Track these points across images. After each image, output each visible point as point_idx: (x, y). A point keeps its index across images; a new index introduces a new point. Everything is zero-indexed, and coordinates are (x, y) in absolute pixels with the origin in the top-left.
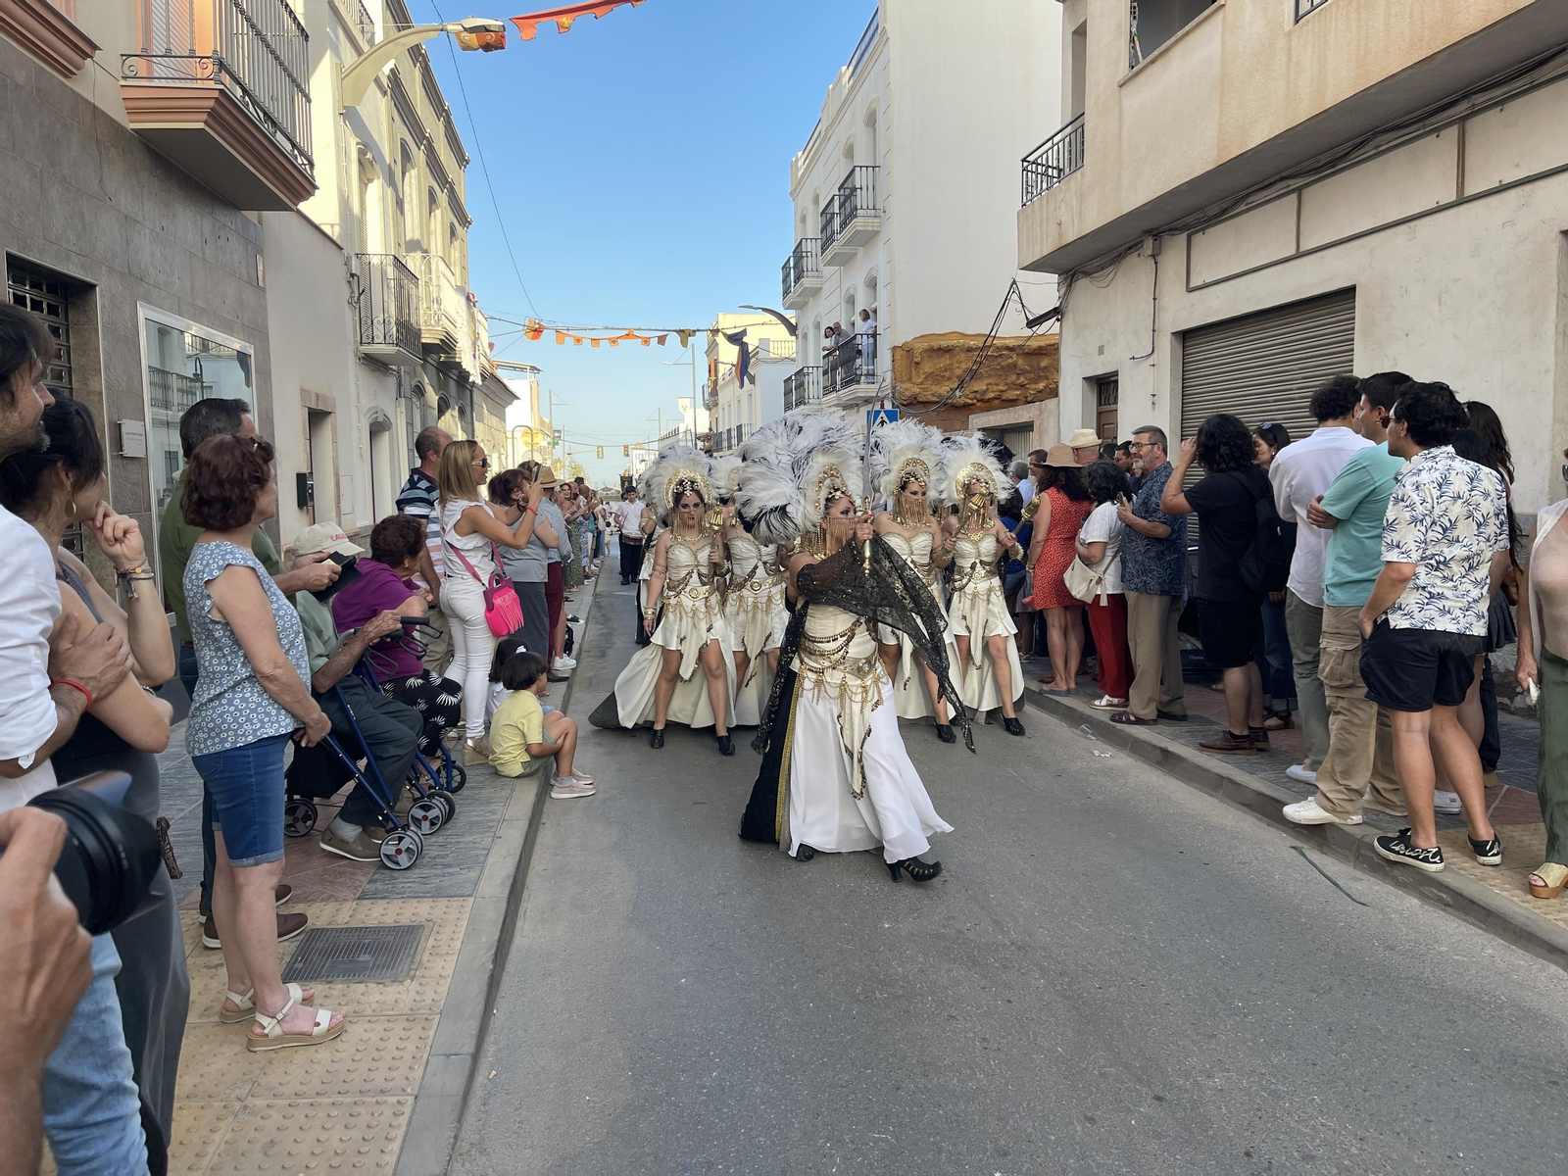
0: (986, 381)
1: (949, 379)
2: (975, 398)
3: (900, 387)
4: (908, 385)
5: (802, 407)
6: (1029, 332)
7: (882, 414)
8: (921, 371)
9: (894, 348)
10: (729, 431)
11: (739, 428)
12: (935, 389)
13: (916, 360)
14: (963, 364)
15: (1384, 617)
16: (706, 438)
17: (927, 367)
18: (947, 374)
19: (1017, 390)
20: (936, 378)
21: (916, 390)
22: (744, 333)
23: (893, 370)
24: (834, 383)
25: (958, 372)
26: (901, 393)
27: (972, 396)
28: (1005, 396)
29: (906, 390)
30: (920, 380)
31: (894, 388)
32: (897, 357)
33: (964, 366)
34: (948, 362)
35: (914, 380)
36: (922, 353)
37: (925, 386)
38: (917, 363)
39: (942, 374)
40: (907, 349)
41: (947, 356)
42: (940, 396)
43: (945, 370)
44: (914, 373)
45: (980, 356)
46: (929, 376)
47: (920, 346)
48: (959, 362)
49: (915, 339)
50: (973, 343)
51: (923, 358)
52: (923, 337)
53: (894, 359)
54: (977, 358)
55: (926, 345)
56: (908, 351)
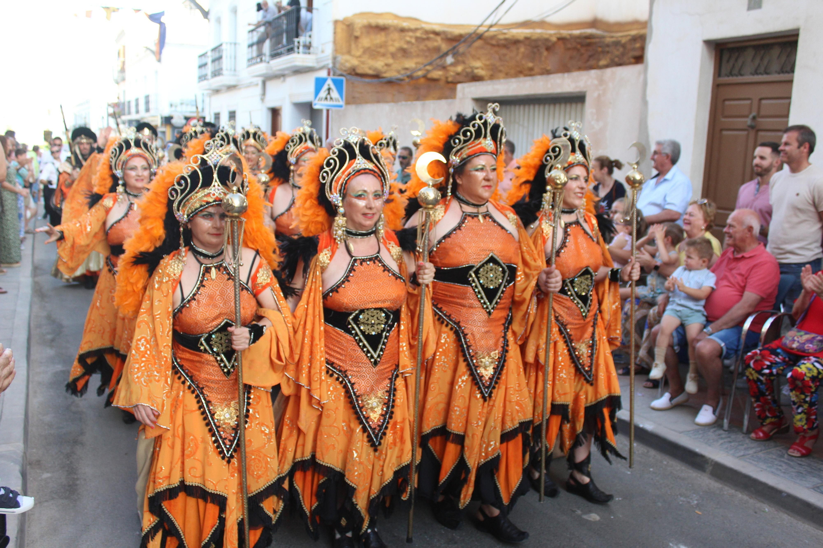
0: (416, 60)
1: (384, 55)
3: (341, 58)
4: (347, 57)
7: (329, 82)
8: (360, 46)
9: (336, 23)
10: (137, 100)
11: (147, 97)
12: (372, 63)
13: (355, 34)
14: (396, 43)
16: (116, 105)
17: (366, 42)
18: (382, 50)
19: (440, 70)
20: (372, 52)
21: (355, 62)
22: (162, 14)
23: (335, 42)
25: (392, 49)
26: (342, 64)
27: (403, 72)
28: (430, 76)
29: (347, 61)
30: (359, 53)
31: (335, 58)
32: (339, 30)
33: (397, 45)
34: (383, 39)
35: (353, 53)
36: (361, 28)
37: (363, 59)
38: (357, 38)
39: (379, 50)
40: (347, 23)
41: (383, 34)
42: (376, 69)
43: (381, 47)
44: (353, 46)
45: (411, 37)
46: (367, 51)
47: (360, 22)
48: (394, 41)
49: (355, 15)
50: (405, 24)
51: (362, 33)
52: (362, 14)
53: (335, 33)
54: (408, 39)
55: (365, 22)
56: (348, 26)
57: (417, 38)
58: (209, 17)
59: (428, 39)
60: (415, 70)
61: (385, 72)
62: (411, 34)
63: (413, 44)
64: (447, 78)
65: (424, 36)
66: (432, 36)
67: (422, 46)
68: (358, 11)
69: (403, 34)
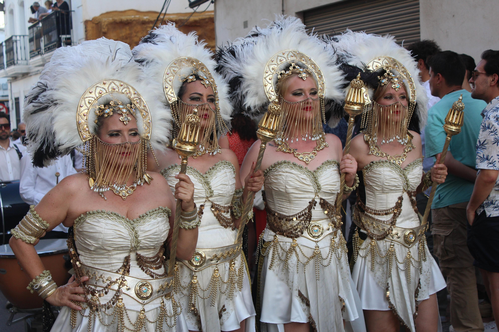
5: (12, 67)
6: (191, 10)
9: (86, 22)
13: (103, 30)
15: (482, 210)
24: (38, 48)
32: (89, 28)
34: (128, 32)
36: (107, 25)
38: (105, 34)
40: (96, 22)
41: (127, 28)
47: (106, 20)
48: (138, 32)
49: (102, 15)
50: (145, 18)
51: (108, 29)
52: (108, 13)
53: (86, 31)
55: (111, 19)
56: (97, 24)
58: (4, 9)
68: (104, 11)
69: (145, 26)
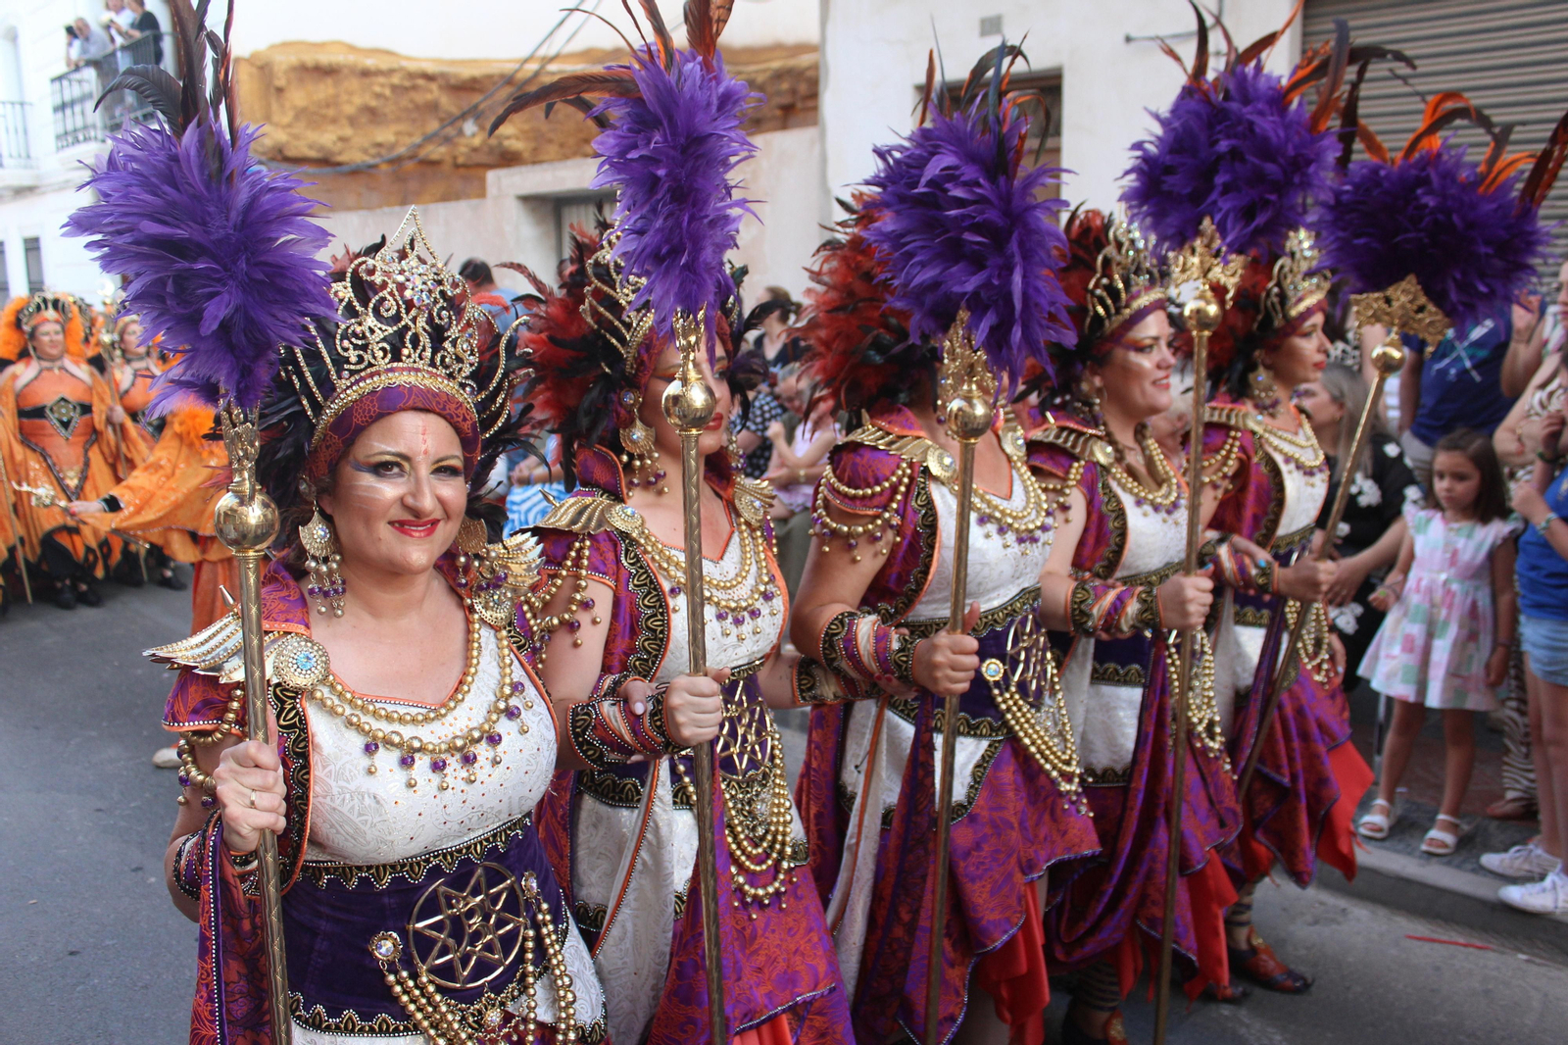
0: (395, 128)
1: (334, 121)
2: (379, 155)
4: (264, 127)
8: (288, 105)
12: (313, 136)
13: (278, 83)
14: (356, 98)
17: (298, 97)
18: (331, 112)
20: (312, 116)
21: (281, 136)
25: (349, 109)
27: (373, 151)
28: (423, 153)
29: (264, 135)
30: (287, 119)
32: (244, 77)
33: (358, 100)
34: (331, 91)
35: (276, 118)
36: (286, 72)
37: (295, 131)
38: (280, 90)
39: (324, 111)
40: (259, 63)
41: (329, 81)
42: (321, 148)
43: (328, 106)
44: (275, 106)
45: (382, 86)
46: (301, 113)
47: (283, 61)
48: (351, 93)
49: (273, 47)
50: (370, 63)
51: (289, 82)
52: (286, 45)
54: (377, 89)
55: (293, 59)
56: (262, 68)
57: (394, 88)
59: (414, 88)
60: (392, 147)
61: (340, 153)
62: (381, 80)
63: (386, 98)
64: (455, 158)
65: (407, 84)
66: (421, 82)
67: (404, 102)
68: (278, 39)
69: (367, 81)
